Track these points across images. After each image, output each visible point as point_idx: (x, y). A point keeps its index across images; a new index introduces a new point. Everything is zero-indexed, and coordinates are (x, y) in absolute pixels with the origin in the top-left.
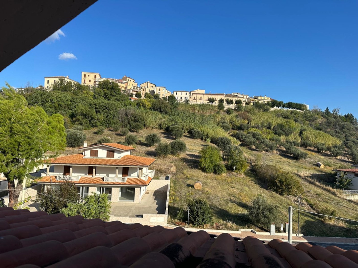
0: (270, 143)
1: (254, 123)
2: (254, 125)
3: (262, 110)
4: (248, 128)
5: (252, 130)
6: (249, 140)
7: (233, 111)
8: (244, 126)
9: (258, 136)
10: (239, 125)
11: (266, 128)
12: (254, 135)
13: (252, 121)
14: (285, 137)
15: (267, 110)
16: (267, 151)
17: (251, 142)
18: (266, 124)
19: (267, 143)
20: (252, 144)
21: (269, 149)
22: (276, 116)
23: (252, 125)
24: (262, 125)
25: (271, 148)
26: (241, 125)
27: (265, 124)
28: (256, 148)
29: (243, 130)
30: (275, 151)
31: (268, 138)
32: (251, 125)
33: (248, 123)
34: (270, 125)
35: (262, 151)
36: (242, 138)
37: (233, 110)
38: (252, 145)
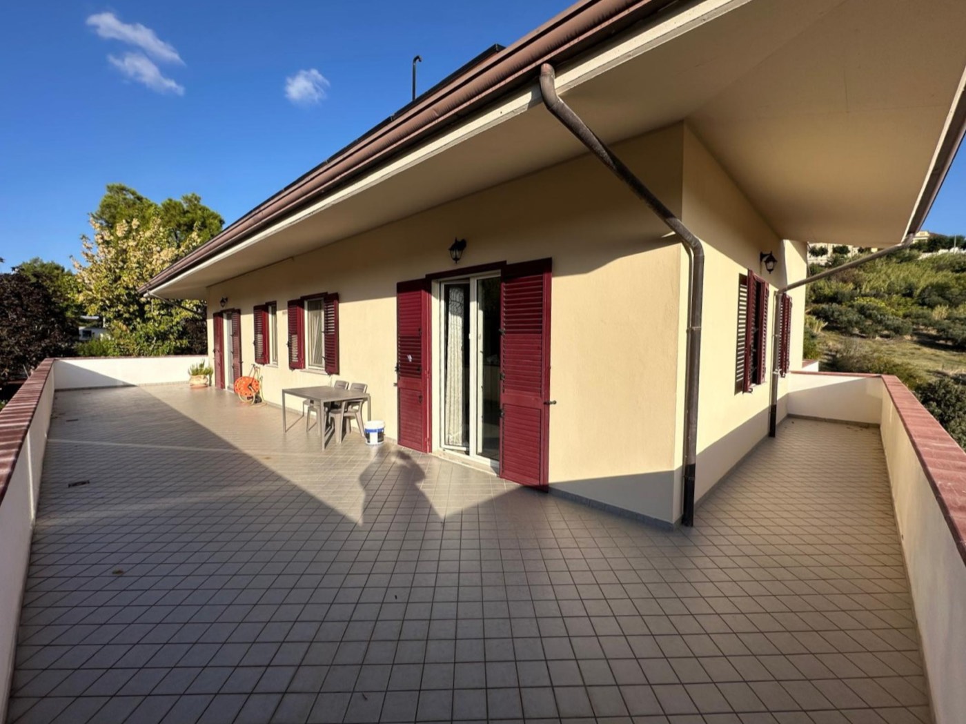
0: (898, 322)
1: (869, 287)
2: (868, 290)
3: (894, 260)
4: (852, 298)
5: (861, 301)
6: (845, 319)
7: (820, 268)
8: (843, 295)
9: (871, 311)
10: (831, 294)
11: (899, 295)
12: (862, 310)
13: (865, 284)
14: (947, 310)
15: (910, 259)
16: (887, 336)
17: (849, 322)
18: (901, 287)
19: (889, 322)
20: (854, 324)
21: (893, 333)
22: (932, 269)
23: (863, 292)
24: (889, 290)
25: (898, 331)
26: (836, 294)
27: (898, 288)
28: (861, 332)
29: (840, 303)
30: (908, 337)
31: (901, 313)
32: (860, 291)
33: (856, 289)
34: (910, 289)
35: (874, 337)
36: (832, 316)
37: (822, 266)
38: (852, 327)
